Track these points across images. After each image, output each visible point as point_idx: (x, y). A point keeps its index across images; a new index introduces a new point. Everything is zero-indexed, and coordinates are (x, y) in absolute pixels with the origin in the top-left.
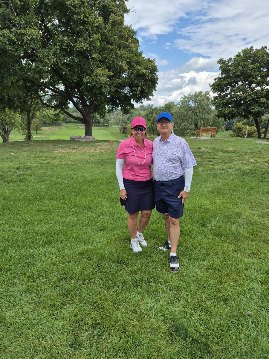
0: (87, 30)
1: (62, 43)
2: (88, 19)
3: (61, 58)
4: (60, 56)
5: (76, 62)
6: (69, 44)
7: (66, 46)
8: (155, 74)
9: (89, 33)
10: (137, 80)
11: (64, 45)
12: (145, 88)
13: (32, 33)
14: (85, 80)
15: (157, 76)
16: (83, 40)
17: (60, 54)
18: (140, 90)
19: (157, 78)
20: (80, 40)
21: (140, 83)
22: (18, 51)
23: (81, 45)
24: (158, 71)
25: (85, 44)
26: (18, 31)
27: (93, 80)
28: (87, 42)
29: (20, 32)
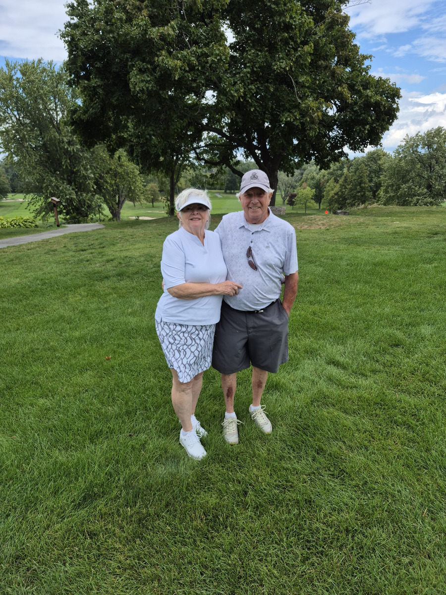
0: (292, 38)
1: (254, 63)
2: (295, 21)
3: (250, 87)
4: (248, 83)
5: (272, 90)
6: (264, 64)
7: (260, 67)
8: (394, 102)
9: (295, 42)
10: (364, 113)
11: (257, 66)
12: (377, 126)
13: (220, 52)
14: (284, 119)
15: (397, 104)
16: (284, 56)
17: (249, 81)
18: (368, 130)
19: (398, 109)
20: (281, 56)
21: (369, 118)
22: (198, 81)
23: (282, 64)
24: (401, 97)
25: (288, 61)
26: (199, 51)
27: (296, 118)
28: (290, 59)
29: (201, 52)
